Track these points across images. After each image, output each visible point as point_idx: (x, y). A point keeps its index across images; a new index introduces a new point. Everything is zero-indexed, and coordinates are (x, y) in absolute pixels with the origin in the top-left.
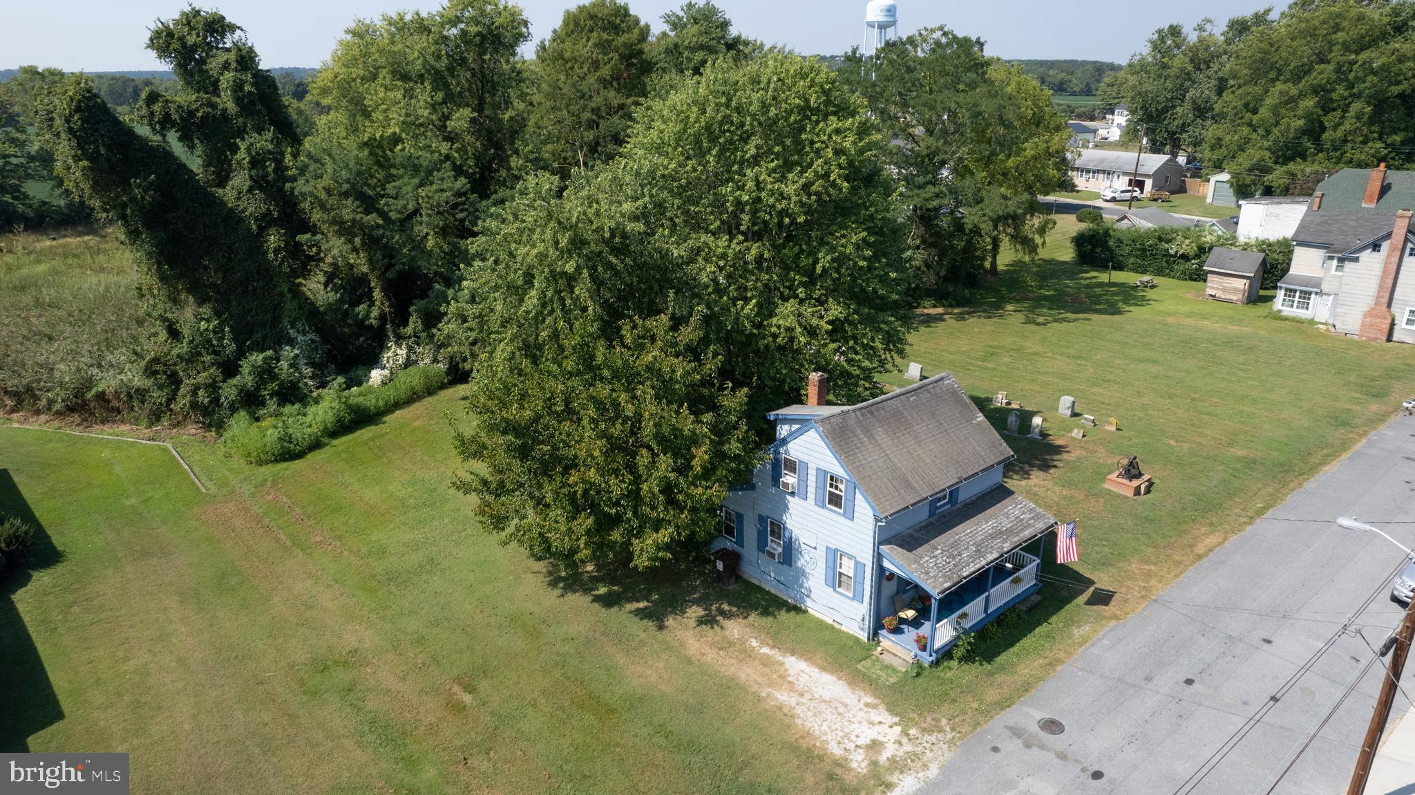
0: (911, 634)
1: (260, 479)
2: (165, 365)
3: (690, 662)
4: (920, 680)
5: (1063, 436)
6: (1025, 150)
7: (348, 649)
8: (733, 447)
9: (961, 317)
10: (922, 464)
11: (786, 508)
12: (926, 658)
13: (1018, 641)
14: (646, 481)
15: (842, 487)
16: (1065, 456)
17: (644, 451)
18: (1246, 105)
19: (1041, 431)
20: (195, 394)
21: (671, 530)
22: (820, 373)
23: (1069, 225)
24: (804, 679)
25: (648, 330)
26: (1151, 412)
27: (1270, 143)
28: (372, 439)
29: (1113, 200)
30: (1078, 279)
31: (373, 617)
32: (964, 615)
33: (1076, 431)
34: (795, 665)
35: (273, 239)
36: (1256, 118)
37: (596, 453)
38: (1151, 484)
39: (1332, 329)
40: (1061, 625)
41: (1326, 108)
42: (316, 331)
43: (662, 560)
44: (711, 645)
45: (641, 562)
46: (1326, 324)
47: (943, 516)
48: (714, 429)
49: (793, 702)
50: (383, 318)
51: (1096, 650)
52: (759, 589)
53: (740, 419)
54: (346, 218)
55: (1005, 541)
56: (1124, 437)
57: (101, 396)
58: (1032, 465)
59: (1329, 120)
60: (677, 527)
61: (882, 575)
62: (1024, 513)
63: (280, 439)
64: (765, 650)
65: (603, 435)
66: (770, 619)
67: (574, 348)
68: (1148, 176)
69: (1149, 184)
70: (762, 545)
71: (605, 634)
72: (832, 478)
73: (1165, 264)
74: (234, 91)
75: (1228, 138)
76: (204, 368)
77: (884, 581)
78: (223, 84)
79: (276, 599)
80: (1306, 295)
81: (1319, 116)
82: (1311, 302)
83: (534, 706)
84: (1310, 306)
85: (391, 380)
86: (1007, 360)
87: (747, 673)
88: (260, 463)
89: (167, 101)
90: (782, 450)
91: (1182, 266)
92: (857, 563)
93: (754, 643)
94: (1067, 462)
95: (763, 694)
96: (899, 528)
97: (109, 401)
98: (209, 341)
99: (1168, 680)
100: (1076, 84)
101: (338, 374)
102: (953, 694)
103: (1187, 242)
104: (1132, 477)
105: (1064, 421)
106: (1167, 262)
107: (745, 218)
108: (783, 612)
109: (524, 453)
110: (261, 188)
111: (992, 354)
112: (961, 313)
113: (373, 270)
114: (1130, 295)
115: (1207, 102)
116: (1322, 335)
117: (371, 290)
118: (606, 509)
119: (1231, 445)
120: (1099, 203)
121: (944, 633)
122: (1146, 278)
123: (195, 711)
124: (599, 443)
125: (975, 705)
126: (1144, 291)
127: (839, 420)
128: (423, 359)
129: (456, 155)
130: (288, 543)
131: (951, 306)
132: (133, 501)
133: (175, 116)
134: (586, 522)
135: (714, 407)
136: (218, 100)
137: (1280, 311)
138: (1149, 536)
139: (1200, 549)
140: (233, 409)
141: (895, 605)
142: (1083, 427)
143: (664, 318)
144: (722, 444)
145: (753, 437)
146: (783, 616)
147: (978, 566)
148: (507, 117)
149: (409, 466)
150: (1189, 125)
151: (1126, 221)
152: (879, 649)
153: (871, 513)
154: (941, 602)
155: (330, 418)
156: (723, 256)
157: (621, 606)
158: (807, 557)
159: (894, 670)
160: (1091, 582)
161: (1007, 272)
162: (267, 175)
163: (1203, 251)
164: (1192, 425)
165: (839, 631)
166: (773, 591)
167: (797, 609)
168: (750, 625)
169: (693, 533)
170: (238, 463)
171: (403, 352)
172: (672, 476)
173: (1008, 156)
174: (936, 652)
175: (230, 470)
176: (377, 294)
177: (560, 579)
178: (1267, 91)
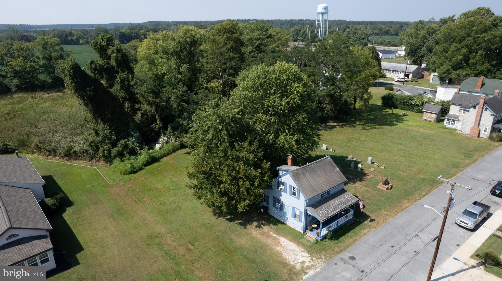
0: (315, 231)
1: (125, 179)
2: (95, 143)
3: (253, 238)
4: (317, 244)
5: (368, 170)
6: (362, 75)
7: (157, 233)
8: (266, 178)
9: (342, 127)
10: (319, 184)
11: (281, 195)
12: (319, 239)
13: (346, 234)
14: (242, 188)
15: (296, 190)
16: (367, 177)
17: (241, 180)
18: (444, 50)
19: (361, 168)
20: (104, 152)
21: (248, 201)
22: (292, 156)
23: (382, 91)
24: (285, 244)
25: (243, 146)
26: (397, 162)
27: (451, 63)
28: (158, 167)
29: (398, 81)
30: (382, 112)
31: (164, 223)
32: (330, 227)
33: (372, 169)
34: (283, 240)
35: (127, 105)
36: (447, 55)
37: (228, 180)
38: (392, 186)
39: (461, 133)
40: (359, 230)
41: (470, 52)
42: (139, 132)
43: (246, 209)
44: (259, 234)
45: (240, 210)
46: (460, 130)
47: (325, 198)
48: (261, 173)
49: (281, 250)
50: (160, 128)
51: (368, 237)
52: (273, 217)
53: (268, 171)
54: (150, 100)
55: (342, 206)
56: (387, 171)
57: (75, 152)
58: (357, 180)
59: (471, 56)
60: (250, 201)
61: (307, 215)
62: (349, 197)
63: (131, 167)
64: (274, 235)
65: (230, 175)
66: (276, 226)
67: (222, 150)
68: (410, 73)
69: (411, 76)
70: (274, 205)
71: (229, 230)
72: (293, 188)
73: (411, 108)
74: (115, 60)
75: (438, 61)
76: (106, 144)
77: (308, 217)
78: (112, 57)
79: (135, 218)
80: (454, 121)
81: (468, 55)
82: (455, 123)
83: (211, 249)
84: (455, 125)
85: (162, 148)
86: (355, 143)
87: (269, 242)
88: (125, 174)
89: (96, 63)
90: (280, 179)
91: (416, 108)
92: (300, 211)
93: (271, 233)
94: (368, 179)
95: (273, 248)
96: (311, 202)
97: (77, 154)
98: (108, 136)
99: (387, 246)
100: (393, 31)
101: (146, 146)
102: (326, 249)
103: (418, 100)
104: (386, 184)
105: (369, 165)
106: (412, 107)
107: (271, 109)
108: (280, 224)
109: (207, 179)
110: (123, 89)
111: (350, 141)
112: (342, 125)
113: (157, 114)
114: (398, 118)
115: (432, 47)
116: (458, 135)
117: (156, 120)
118: (230, 195)
119: (419, 174)
120: (393, 82)
121: (324, 231)
122: (404, 112)
123: (118, 249)
124: (229, 177)
125: (332, 252)
126: (403, 117)
127: (296, 171)
128: (172, 141)
129: (183, 79)
130: (137, 200)
131: (339, 122)
132: (89, 186)
133: (98, 68)
134: (225, 199)
135: (261, 168)
136: (111, 62)
137: (445, 126)
138: (389, 203)
139: (403, 207)
140: (115, 157)
141: (311, 224)
142: (374, 167)
143: (247, 142)
144: (263, 177)
145: (272, 176)
146: (280, 225)
147: (334, 213)
148: (198, 66)
149: (169, 176)
150: (425, 55)
151: (400, 91)
152: (306, 235)
153: (304, 198)
154: (323, 223)
155: (145, 160)
156: (264, 121)
157: (234, 222)
158: (286, 209)
159: (310, 242)
160: (369, 217)
161: (358, 109)
162: (126, 85)
163: (423, 104)
164: (409, 167)
165: (295, 230)
166: (277, 218)
167: (284, 223)
168: (270, 228)
169: (254, 202)
170: (118, 174)
171: (166, 139)
172: (249, 186)
173: (357, 77)
174: (322, 237)
175: (116, 176)
176: (158, 121)
177: (217, 213)
178: (450, 46)
